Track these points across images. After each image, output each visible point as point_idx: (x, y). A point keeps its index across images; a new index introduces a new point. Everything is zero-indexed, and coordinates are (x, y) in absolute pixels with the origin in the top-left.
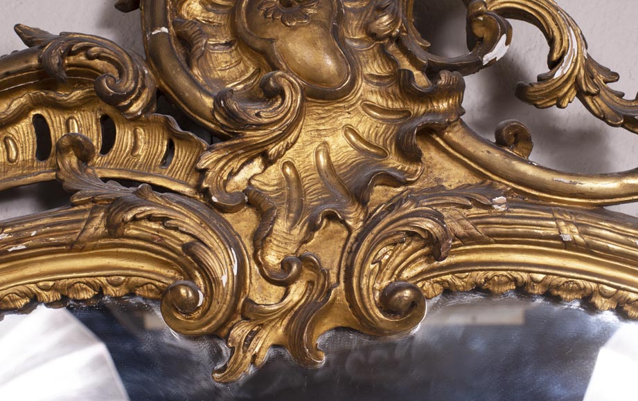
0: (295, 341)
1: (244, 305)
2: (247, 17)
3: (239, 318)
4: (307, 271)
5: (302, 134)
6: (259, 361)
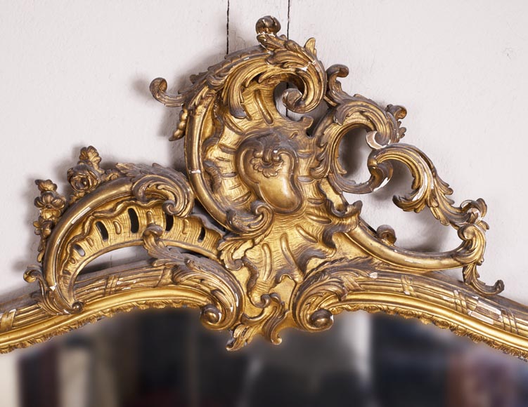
0: (267, 335)
1: (241, 317)
2: (244, 165)
3: (239, 322)
4: (273, 302)
5: (273, 229)
6: (249, 342)
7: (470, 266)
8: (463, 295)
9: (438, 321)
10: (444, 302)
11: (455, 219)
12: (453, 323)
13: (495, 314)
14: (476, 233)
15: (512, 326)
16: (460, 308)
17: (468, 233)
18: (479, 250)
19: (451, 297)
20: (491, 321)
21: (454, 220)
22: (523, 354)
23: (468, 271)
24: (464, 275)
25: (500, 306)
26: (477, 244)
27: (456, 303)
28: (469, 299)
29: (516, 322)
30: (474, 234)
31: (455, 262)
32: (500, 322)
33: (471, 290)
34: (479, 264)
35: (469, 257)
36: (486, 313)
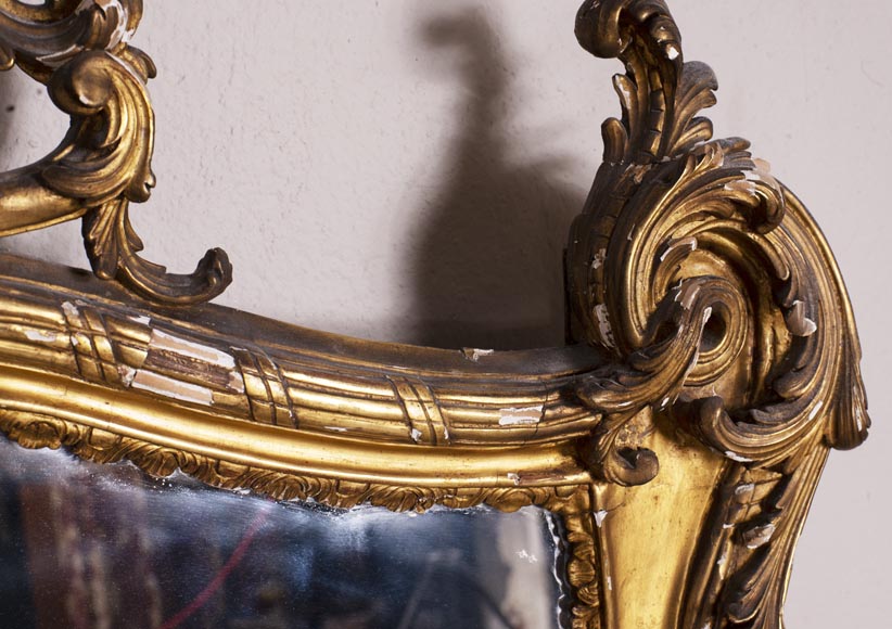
7: (109, 210)
8: (96, 317)
9: (18, 426)
10: (30, 350)
11: (35, 43)
12: (74, 422)
13: (216, 369)
14: (118, 82)
15: (274, 402)
16: (91, 364)
17: (89, 81)
18: (134, 144)
19: (53, 327)
20: (202, 396)
21: (29, 48)
22: (316, 488)
23: (102, 226)
24: (89, 245)
25: (226, 338)
26: (127, 120)
27: (75, 350)
28: (120, 329)
29: (287, 384)
30: (108, 85)
31: (53, 198)
32: (234, 392)
33: (117, 296)
34: (141, 198)
35: (105, 172)
36: (181, 368)
